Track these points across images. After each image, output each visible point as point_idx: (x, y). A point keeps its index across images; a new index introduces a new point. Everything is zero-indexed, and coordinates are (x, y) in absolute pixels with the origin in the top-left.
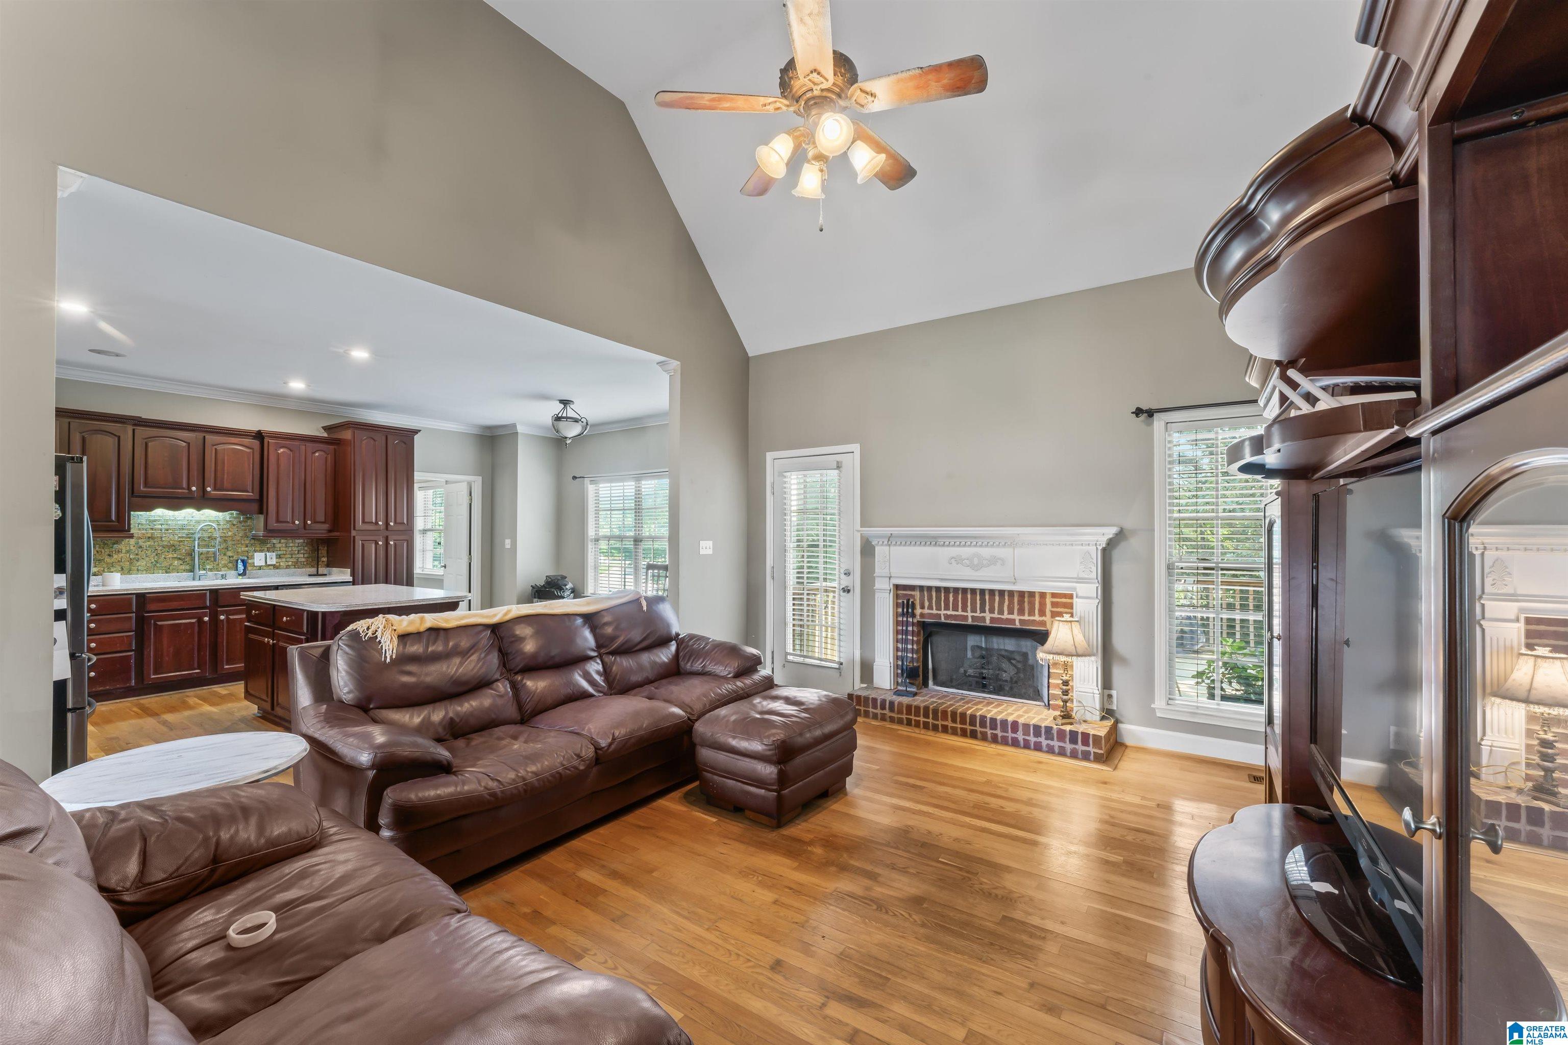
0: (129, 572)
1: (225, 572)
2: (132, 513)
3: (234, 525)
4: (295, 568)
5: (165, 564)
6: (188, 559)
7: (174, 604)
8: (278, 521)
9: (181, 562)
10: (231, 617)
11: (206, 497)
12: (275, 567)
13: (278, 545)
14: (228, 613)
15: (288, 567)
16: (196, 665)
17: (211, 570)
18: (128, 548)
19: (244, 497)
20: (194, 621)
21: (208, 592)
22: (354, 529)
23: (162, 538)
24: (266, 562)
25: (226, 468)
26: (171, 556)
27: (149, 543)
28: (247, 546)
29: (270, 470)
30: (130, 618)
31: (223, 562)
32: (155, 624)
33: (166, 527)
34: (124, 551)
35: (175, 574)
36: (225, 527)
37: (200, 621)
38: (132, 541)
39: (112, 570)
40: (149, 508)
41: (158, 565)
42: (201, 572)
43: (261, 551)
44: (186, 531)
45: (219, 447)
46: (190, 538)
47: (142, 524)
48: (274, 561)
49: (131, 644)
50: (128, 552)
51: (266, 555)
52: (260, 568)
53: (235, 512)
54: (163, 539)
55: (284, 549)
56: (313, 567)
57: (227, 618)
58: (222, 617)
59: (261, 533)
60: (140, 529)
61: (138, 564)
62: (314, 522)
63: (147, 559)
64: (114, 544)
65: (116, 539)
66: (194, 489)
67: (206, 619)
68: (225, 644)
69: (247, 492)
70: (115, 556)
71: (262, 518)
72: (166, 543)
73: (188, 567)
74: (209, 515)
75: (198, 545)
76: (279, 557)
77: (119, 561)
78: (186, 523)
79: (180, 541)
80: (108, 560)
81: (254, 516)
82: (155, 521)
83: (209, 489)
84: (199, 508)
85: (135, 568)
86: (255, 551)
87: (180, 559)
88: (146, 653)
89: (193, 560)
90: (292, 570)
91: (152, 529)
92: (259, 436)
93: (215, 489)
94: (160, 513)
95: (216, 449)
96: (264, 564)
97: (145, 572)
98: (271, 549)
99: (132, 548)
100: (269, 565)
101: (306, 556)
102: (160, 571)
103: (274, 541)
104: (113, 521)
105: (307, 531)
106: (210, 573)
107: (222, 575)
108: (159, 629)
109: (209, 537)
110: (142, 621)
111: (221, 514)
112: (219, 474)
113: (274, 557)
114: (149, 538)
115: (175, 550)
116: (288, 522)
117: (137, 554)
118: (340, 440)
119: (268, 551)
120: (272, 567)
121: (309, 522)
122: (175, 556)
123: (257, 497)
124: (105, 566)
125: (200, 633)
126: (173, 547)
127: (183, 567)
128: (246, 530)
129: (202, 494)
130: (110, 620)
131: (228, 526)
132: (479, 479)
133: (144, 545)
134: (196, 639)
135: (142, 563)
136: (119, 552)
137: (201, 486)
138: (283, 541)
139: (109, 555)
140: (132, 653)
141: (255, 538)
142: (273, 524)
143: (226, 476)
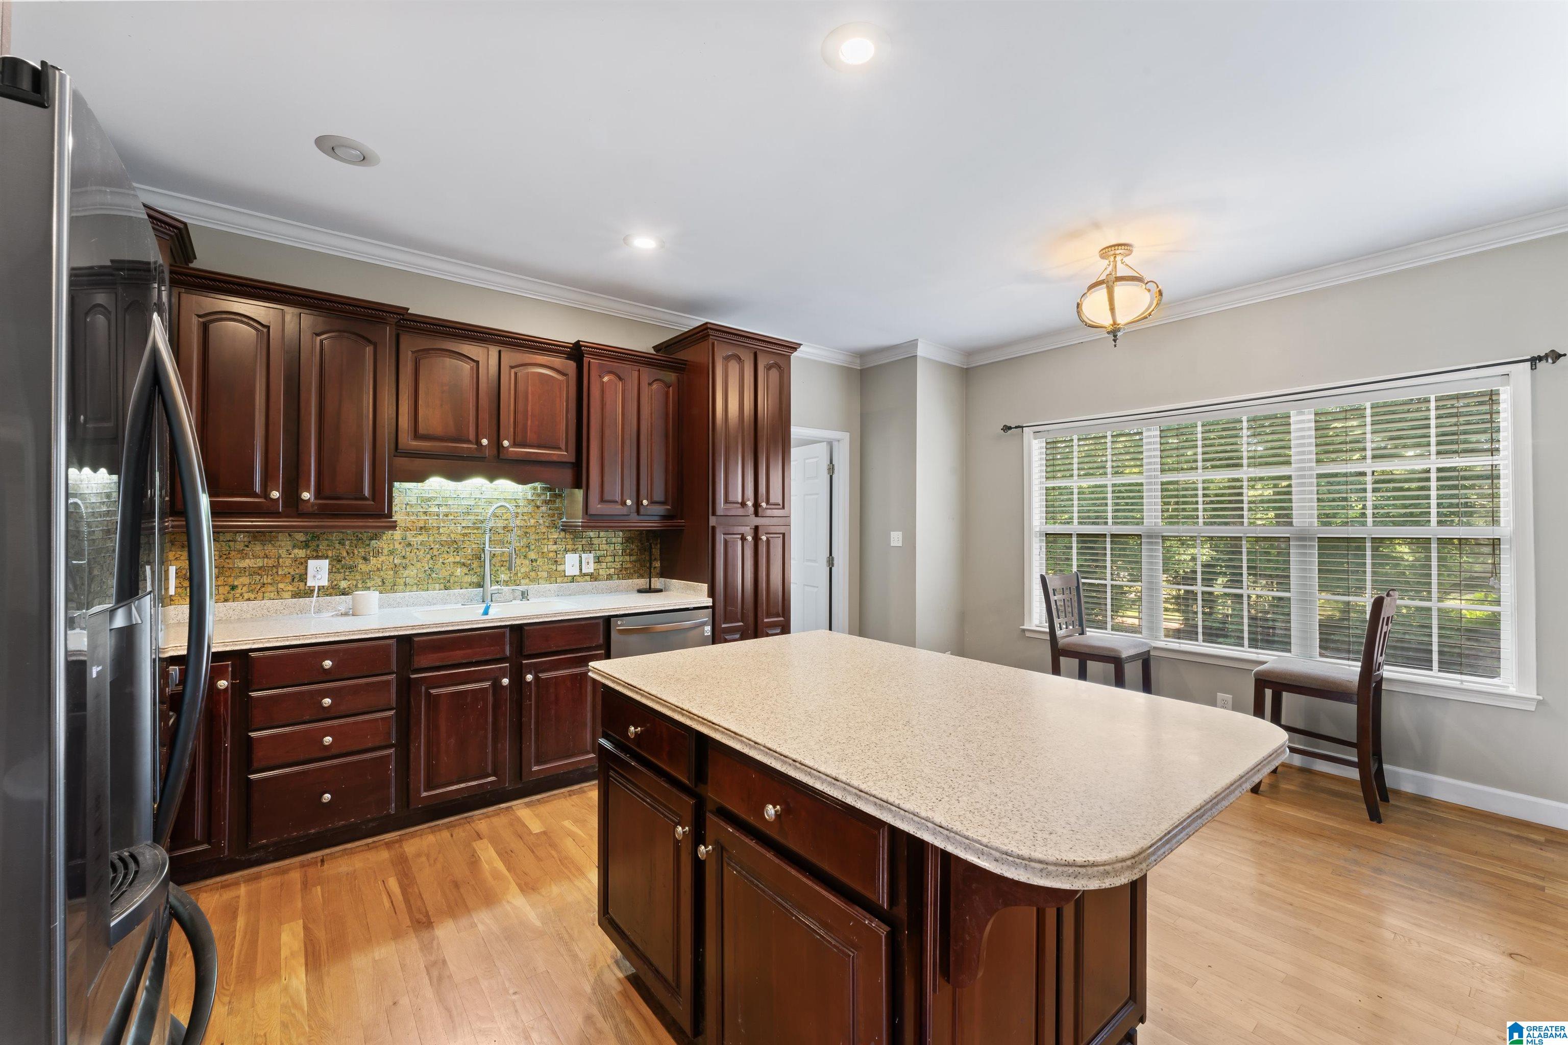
0: (393, 589)
1: (526, 587)
2: (396, 484)
3: (538, 507)
4: (619, 578)
5: (444, 573)
6: (475, 564)
7: (458, 655)
8: (602, 500)
9: (465, 570)
10: (543, 676)
11: (502, 456)
12: (594, 577)
13: (596, 541)
14: (537, 669)
15: (609, 577)
16: (490, 770)
17: (506, 583)
18: (391, 547)
19: (555, 459)
20: (486, 684)
21: (508, 630)
22: (714, 514)
23: (439, 528)
24: (581, 570)
25: (529, 408)
26: (451, 559)
27: (420, 538)
28: (555, 543)
29: (592, 410)
30: (388, 683)
31: (523, 570)
32: (429, 695)
33: (444, 509)
34: (386, 552)
35: (457, 591)
36: (525, 510)
37: (496, 684)
38: (398, 534)
39: (369, 584)
40: (419, 477)
41: (434, 575)
42: (493, 588)
43: (574, 551)
44: (472, 517)
45: (522, 372)
46: (478, 528)
47: (412, 506)
48: (589, 568)
49: (389, 734)
50: (391, 553)
51: (580, 557)
52: (573, 579)
53: (538, 485)
54: (441, 530)
55: (605, 547)
56: (641, 576)
57: (536, 678)
58: (529, 677)
59: (579, 521)
60: (408, 514)
61: (406, 573)
62: (652, 502)
63: (419, 565)
64: (371, 539)
65: (374, 531)
66: (485, 442)
67: (505, 681)
68: (533, 727)
69: (559, 449)
70: (373, 561)
71: (579, 494)
72: (444, 539)
73: (475, 579)
74: (506, 487)
75: (490, 541)
76: (598, 560)
77: (378, 569)
78: (472, 503)
79: (465, 535)
80: (363, 567)
81: (567, 491)
82: (429, 499)
83: (506, 443)
84: (492, 478)
85: (402, 581)
86: (566, 551)
87: (464, 564)
88: (413, 750)
89: (483, 566)
90: (615, 583)
91: (425, 513)
92: (576, 352)
93: (515, 444)
94: (436, 484)
95: (516, 374)
96: (578, 573)
97: (415, 587)
98: (589, 547)
99: (397, 546)
100: (585, 575)
101: (633, 558)
102: (437, 586)
103: (592, 534)
104: (365, 499)
105: (641, 518)
106: (505, 589)
107: (523, 593)
108: (433, 701)
109: (505, 527)
110: (406, 687)
111: (521, 486)
112: (520, 417)
113: (592, 561)
114: (421, 528)
115: (457, 550)
116: (617, 502)
117: (404, 557)
118: (685, 362)
119: (584, 551)
120: (588, 578)
121: (645, 502)
122: (458, 559)
123: (572, 459)
124: (358, 577)
125: (496, 707)
126: (454, 545)
127: (468, 579)
128: (553, 516)
129: (495, 452)
130: (356, 690)
131: (530, 509)
132: (845, 437)
133: (413, 540)
134: (490, 719)
135: (411, 572)
136: (377, 553)
137: (495, 438)
138: (602, 534)
139: (365, 559)
140: (392, 751)
141: (566, 528)
142: (596, 507)
143: (529, 422)
